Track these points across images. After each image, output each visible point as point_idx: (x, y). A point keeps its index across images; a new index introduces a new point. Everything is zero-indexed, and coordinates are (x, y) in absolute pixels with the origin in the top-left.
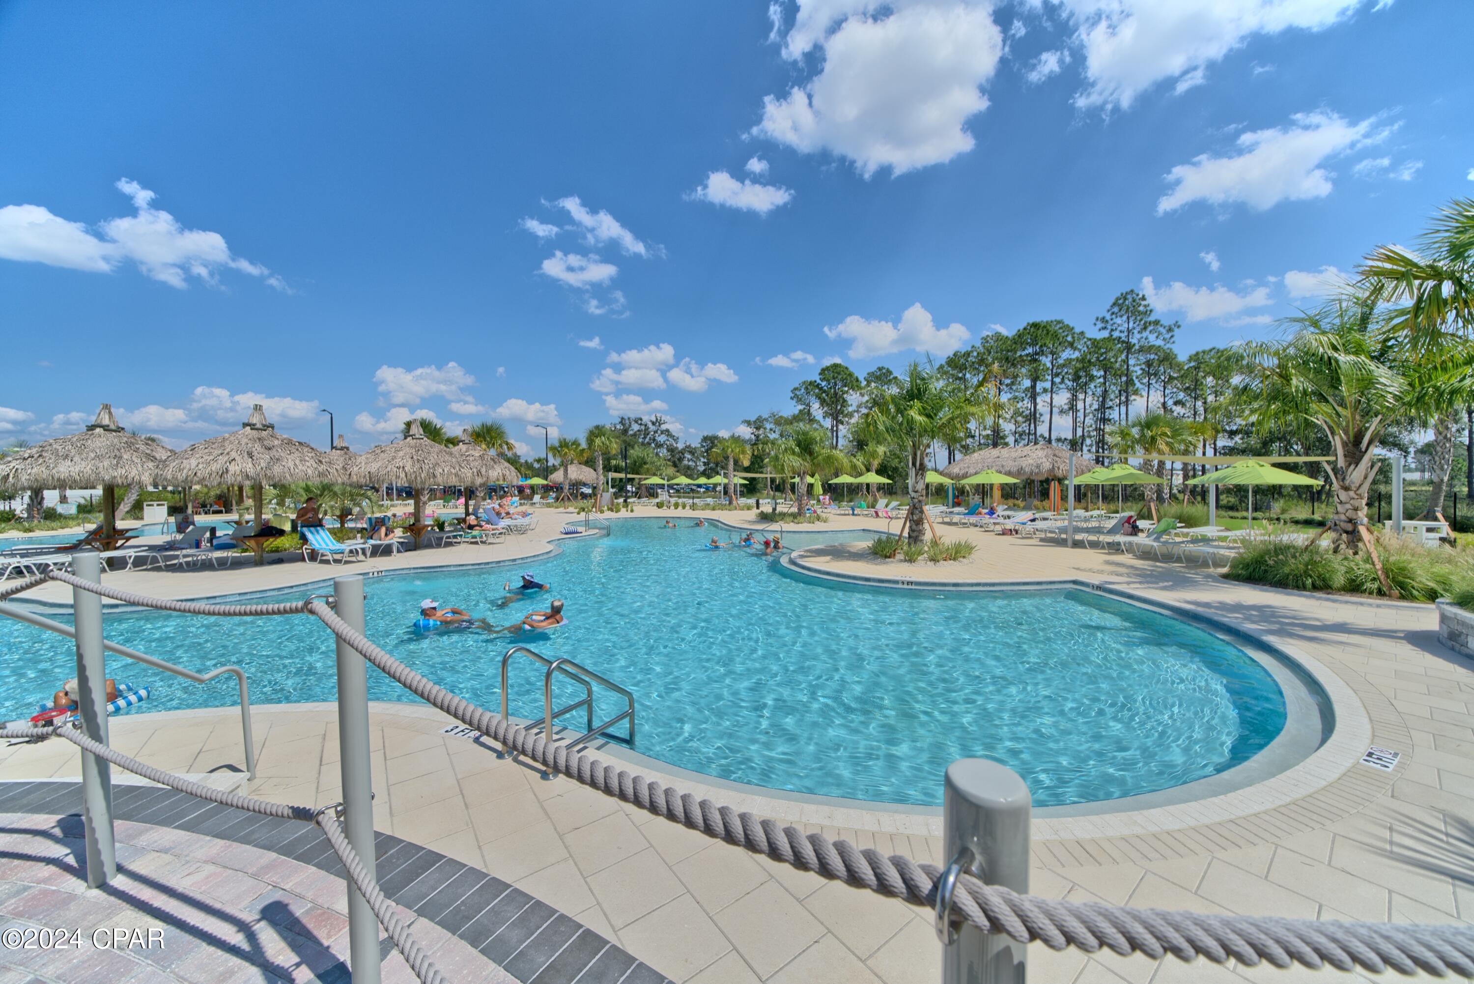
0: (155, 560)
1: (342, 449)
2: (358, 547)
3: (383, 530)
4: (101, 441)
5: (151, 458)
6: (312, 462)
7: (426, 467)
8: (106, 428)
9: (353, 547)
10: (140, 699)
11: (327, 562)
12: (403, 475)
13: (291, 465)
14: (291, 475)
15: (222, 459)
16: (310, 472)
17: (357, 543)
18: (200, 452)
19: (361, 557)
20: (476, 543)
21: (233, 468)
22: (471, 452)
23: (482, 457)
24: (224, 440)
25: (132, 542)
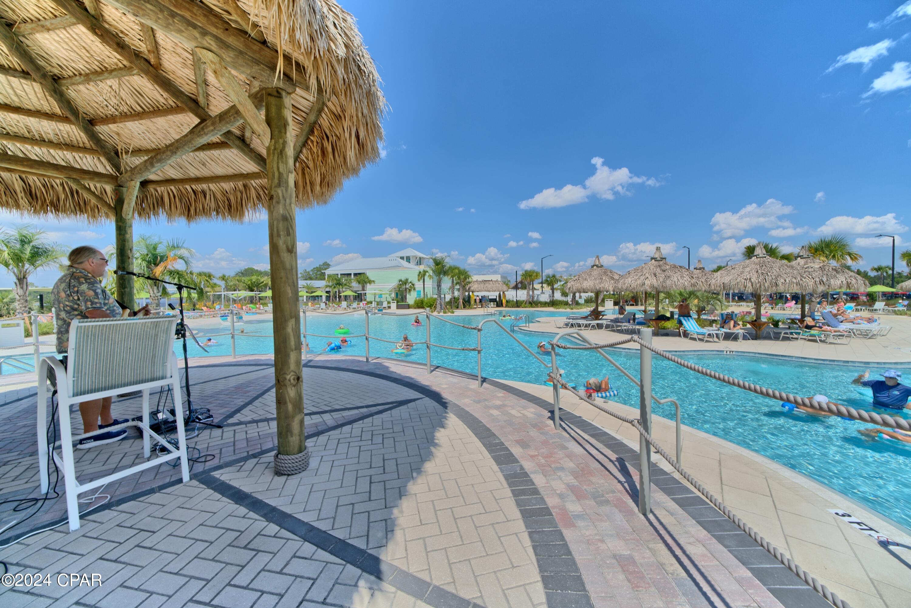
0: (613, 326)
1: (700, 269)
2: (714, 332)
3: (732, 323)
4: (596, 272)
5: (612, 278)
6: (687, 277)
7: (769, 279)
8: (597, 266)
9: (711, 332)
10: (614, 395)
11: (694, 339)
12: (749, 285)
13: (676, 279)
14: (676, 285)
15: (642, 278)
16: (686, 283)
17: (713, 330)
18: (633, 274)
19: (716, 339)
20: (815, 341)
21: (647, 282)
22: (809, 265)
23: (822, 268)
24: (642, 267)
25: (604, 317)
